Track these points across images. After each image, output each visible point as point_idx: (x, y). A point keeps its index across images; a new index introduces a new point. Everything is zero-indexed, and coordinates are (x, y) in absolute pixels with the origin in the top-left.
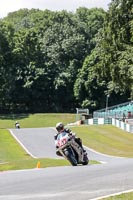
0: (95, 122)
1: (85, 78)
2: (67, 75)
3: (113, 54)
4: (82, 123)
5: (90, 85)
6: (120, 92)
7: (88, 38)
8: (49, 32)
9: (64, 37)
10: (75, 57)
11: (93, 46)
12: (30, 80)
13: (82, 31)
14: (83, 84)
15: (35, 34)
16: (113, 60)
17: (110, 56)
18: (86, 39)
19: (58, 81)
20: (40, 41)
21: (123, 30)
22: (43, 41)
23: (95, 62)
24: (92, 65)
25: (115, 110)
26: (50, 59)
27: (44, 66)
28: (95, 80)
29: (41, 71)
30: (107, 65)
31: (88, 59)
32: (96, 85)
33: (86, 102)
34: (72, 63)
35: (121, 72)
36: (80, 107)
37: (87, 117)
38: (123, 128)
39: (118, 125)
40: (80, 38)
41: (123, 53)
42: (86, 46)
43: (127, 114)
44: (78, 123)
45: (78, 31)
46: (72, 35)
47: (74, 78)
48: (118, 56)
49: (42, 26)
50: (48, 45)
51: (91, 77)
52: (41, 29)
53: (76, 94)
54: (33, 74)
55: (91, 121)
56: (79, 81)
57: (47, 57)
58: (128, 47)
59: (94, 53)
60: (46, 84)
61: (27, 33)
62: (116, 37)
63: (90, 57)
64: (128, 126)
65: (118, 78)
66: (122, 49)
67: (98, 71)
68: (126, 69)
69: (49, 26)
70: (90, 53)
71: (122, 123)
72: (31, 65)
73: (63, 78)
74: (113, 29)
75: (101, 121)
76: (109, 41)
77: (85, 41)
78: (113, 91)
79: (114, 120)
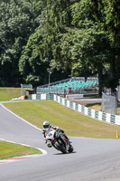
0: (38, 97)
1: (30, 54)
2: (12, 51)
3: (55, 35)
4: (26, 98)
5: (34, 61)
6: (61, 70)
9: (10, 16)
10: (20, 35)
11: (37, 25)
13: (26, 11)
14: (27, 60)
16: (55, 41)
17: (52, 37)
18: (31, 18)
19: (4, 57)
21: (64, 13)
23: (39, 40)
24: (36, 43)
25: (57, 86)
28: (39, 56)
30: (50, 45)
31: (32, 37)
32: (39, 61)
33: (30, 77)
34: (17, 40)
35: (62, 53)
36: (24, 83)
37: (31, 93)
38: (63, 103)
39: (59, 101)
40: (24, 17)
41: (65, 35)
42: (30, 25)
43: (67, 90)
44: (22, 97)
45: (23, 11)
46: (17, 14)
47: (19, 55)
51: (35, 53)
53: (21, 70)
55: (34, 96)
56: (23, 57)
58: (69, 30)
59: (38, 32)
63: (34, 35)
64: (68, 102)
66: (63, 31)
67: (41, 50)
68: (67, 50)
70: (34, 32)
71: (63, 99)
73: (9, 54)
74: (55, 12)
75: (43, 97)
76: (50, 23)
77: (30, 20)
78: (55, 69)
79: (55, 96)
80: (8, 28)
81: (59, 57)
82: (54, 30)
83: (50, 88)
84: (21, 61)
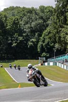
0: (49, 64)
1: (43, 41)
2: (34, 40)
3: (57, 29)
4: (42, 65)
5: (46, 45)
6: (61, 49)
7: (45, 21)
8: (25, 18)
9: (33, 21)
10: (38, 31)
11: (47, 26)
12: (15, 43)
13: (42, 18)
14: (42, 45)
15: (18, 19)
16: (58, 33)
17: (56, 31)
18: (44, 22)
20: (20, 23)
21: (63, 17)
22: (22, 23)
23: (49, 34)
24: (47, 35)
25: (59, 58)
26: (26, 32)
27: (22, 36)
29: (21, 38)
30: (55, 35)
31: (45, 32)
32: (49, 45)
33: (44, 54)
34: (36, 34)
35: (62, 39)
36: (41, 57)
37: (44, 62)
38: (62, 67)
39: (60, 66)
40: (41, 21)
42: (44, 26)
43: (65, 60)
44: (40, 64)
46: (36, 20)
47: (38, 42)
48: (60, 31)
49: (21, 15)
50: (24, 25)
51: (46, 41)
52: (21, 17)
53: (39, 50)
54: (17, 40)
55: (46, 64)
56: (40, 43)
57: (24, 31)
59: (48, 29)
60: (24, 45)
61: (14, 19)
62: (59, 21)
64: (65, 66)
65: (60, 42)
66: (62, 27)
67: (50, 38)
68: (64, 38)
69: (25, 15)
70: (46, 29)
71: (62, 65)
73: (32, 42)
75: (51, 64)
77: (44, 23)
78: (58, 49)
79: (58, 63)
80: (32, 28)
82: (57, 27)
83: (54, 59)
84: (39, 45)
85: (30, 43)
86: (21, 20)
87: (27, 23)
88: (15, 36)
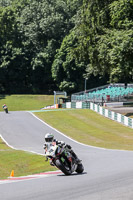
0: (73, 106)
1: (64, 58)
2: (44, 55)
3: (92, 37)
4: (60, 106)
5: (68, 66)
6: (99, 75)
7: (66, 17)
8: (26, 11)
9: (42, 16)
10: (53, 37)
11: (72, 26)
12: (7, 60)
13: (60, 10)
14: (61, 65)
15: (12, 13)
16: (92, 43)
17: (88, 39)
19: (36, 61)
20: (17, 19)
21: (102, 13)
22: (21, 19)
23: (74, 43)
24: (71, 46)
25: (94, 93)
26: (27, 38)
27: (21, 46)
28: (74, 61)
29: (18, 51)
30: (86, 48)
31: (67, 39)
32: (74, 66)
33: (64, 83)
34: (50, 43)
35: (100, 56)
36: (57, 89)
37: (65, 101)
38: (101, 113)
39: (96, 110)
40: (58, 17)
41: (103, 37)
42: (64, 26)
44: (56, 106)
45: (56, 10)
46: (50, 14)
47: (52, 59)
48: (97, 40)
49: (19, 4)
50: (25, 24)
51: (70, 58)
52: (19, 7)
53: (54, 75)
54: (10, 54)
55: (68, 105)
56: (57, 62)
57: (24, 37)
58: (108, 31)
59: (73, 32)
60: (23, 64)
61: (4, 11)
62: (95, 20)
63: (69, 37)
64: (106, 111)
66: (101, 32)
67: (77, 54)
68: (105, 53)
69: (26, 4)
70: (68, 33)
71: (101, 108)
72: (8, 44)
73: (41, 58)
74: (92, 11)
75: (79, 105)
76: (87, 24)
77: (64, 20)
78: (92, 75)
79: (92, 104)
80: (40, 29)
81: (96, 62)
82: (90, 31)
83: (86, 96)
84: (54, 65)
85: (37, 61)
86: (20, 15)
87: (31, 20)
88: (5, 46)
